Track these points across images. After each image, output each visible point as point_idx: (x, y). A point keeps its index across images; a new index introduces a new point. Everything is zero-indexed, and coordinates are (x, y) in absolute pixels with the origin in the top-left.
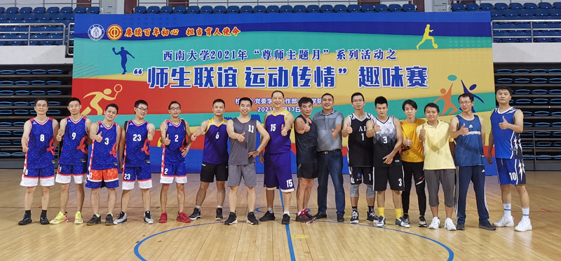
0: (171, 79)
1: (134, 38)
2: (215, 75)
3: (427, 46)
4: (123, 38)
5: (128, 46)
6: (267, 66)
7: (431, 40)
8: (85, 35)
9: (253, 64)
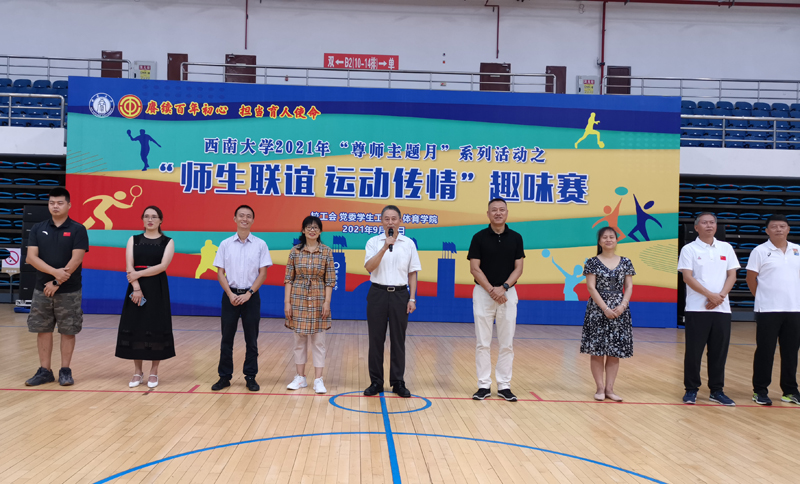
0: (215, 180)
1: (159, 117)
2: (281, 176)
3: (590, 144)
4: (143, 116)
5: (152, 128)
6: (357, 167)
7: (596, 136)
8: (85, 110)
9: (338, 162)
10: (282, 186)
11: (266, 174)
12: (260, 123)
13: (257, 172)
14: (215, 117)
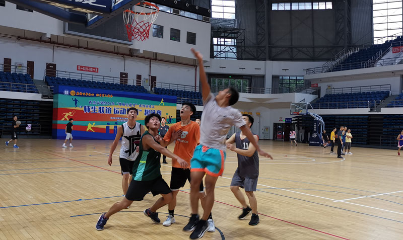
0: (91, 110)
1: (79, 96)
2: (105, 109)
3: (162, 105)
4: (75, 95)
5: (77, 98)
6: (120, 108)
8: (63, 93)
9: (116, 107)
10: (105, 112)
11: (102, 109)
12: (100, 98)
13: (100, 108)
14: (91, 96)
